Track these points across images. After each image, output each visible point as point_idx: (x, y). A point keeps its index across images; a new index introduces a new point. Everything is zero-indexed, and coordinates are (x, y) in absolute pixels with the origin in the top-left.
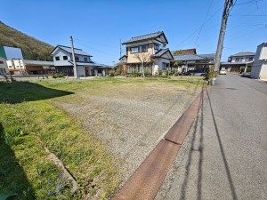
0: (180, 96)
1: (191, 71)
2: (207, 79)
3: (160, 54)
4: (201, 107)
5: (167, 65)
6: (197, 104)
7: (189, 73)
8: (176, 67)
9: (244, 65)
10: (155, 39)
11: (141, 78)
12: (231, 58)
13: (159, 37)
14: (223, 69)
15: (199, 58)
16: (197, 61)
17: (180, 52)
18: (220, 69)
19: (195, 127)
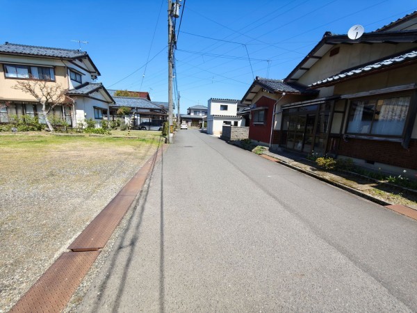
0: (121, 163)
1: (146, 124)
2: (164, 135)
3: (85, 90)
4: (150, 176)
5: (104, 112)
6: (145, 172)
7: (142, 127)
8: (121, 115)
9: (201, 119)
10: (71, 60)
11: (42, 133)
12: (190, 110)
13: (80, 59)
14: (184, 122)
15: (153, 107)
16: (152, 110)
17: (125, 94)
18: (181, 122)
19: (135, 208)
